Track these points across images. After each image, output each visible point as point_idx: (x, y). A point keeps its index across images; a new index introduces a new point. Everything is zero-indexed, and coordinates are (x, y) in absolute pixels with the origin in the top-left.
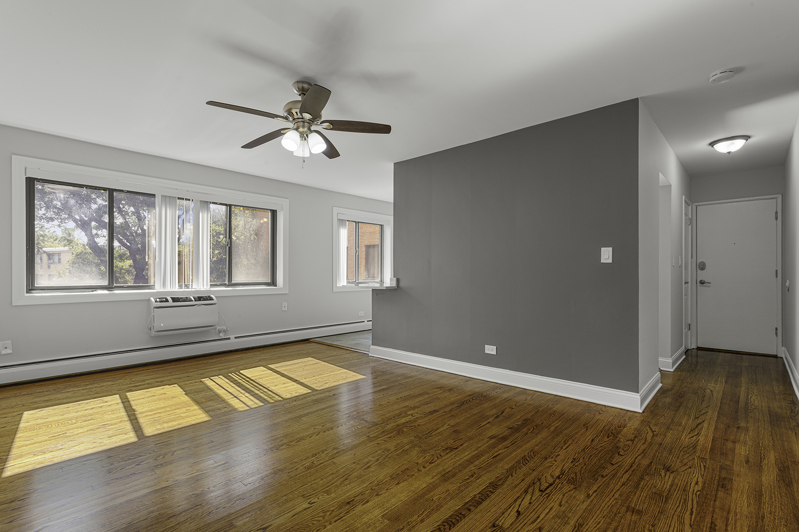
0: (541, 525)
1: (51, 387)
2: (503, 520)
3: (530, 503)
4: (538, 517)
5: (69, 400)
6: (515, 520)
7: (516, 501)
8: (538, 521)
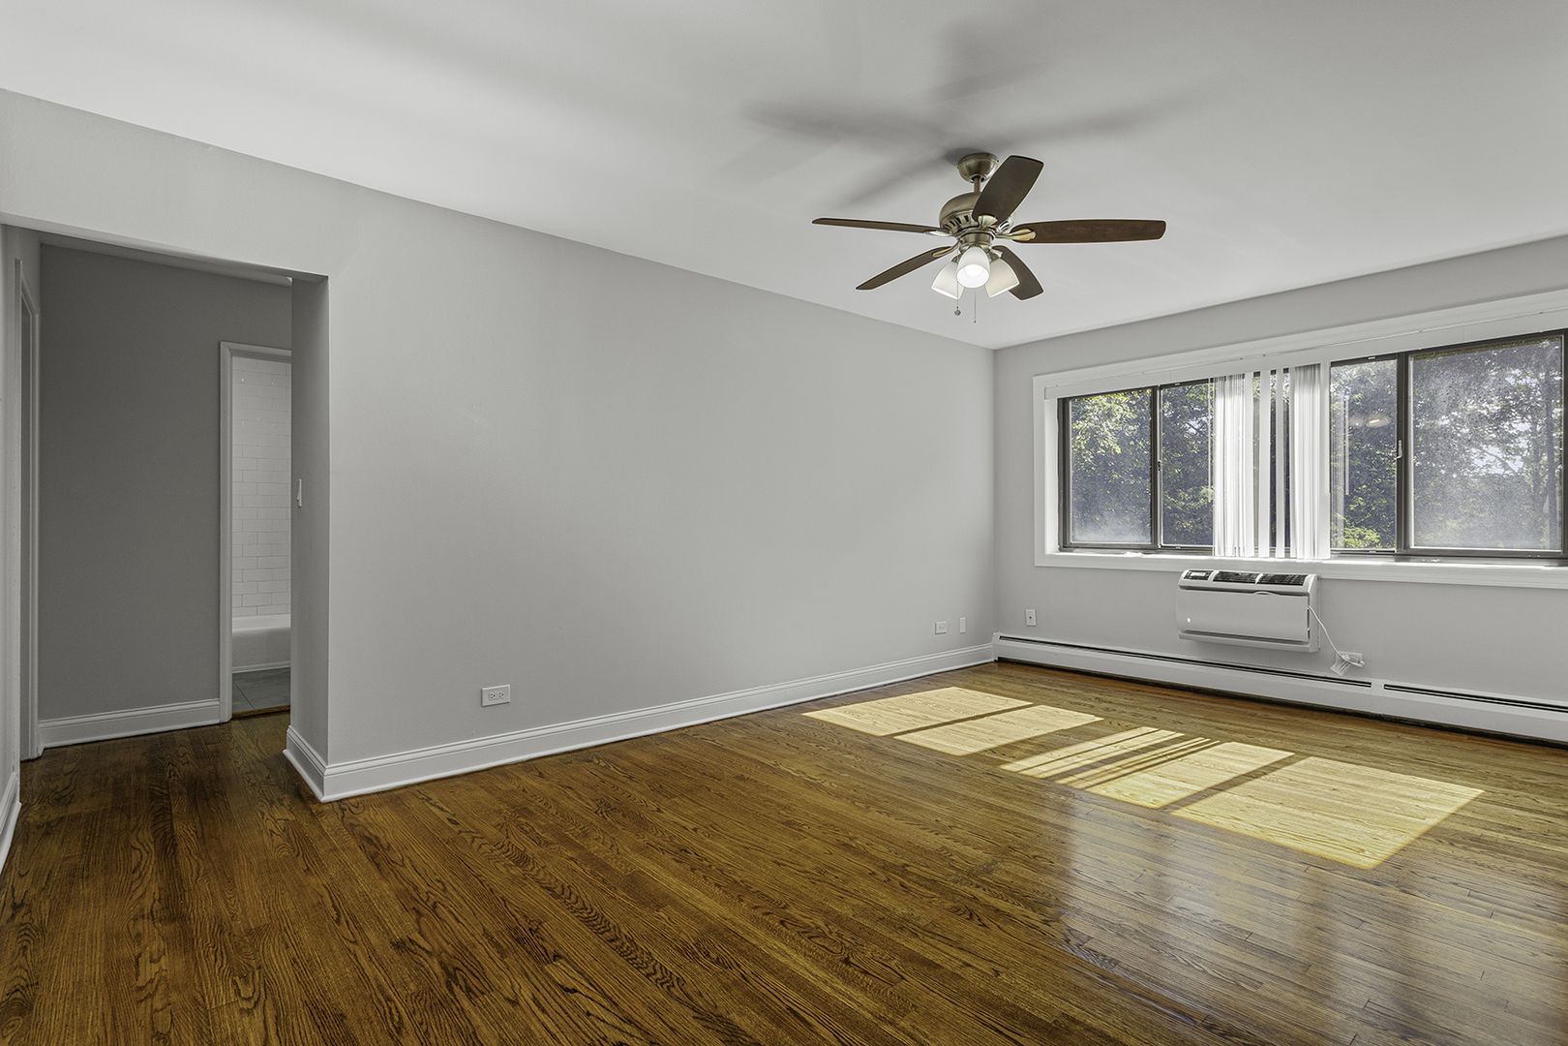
0: (520, 1006)
1: (1045, 678)
2: (564, 969)
3: (588, 1014)
4: (543, 1011)
5: (1004, 692)
6: (554, 981)
7: (605, 996)
8: (535, 1008)
